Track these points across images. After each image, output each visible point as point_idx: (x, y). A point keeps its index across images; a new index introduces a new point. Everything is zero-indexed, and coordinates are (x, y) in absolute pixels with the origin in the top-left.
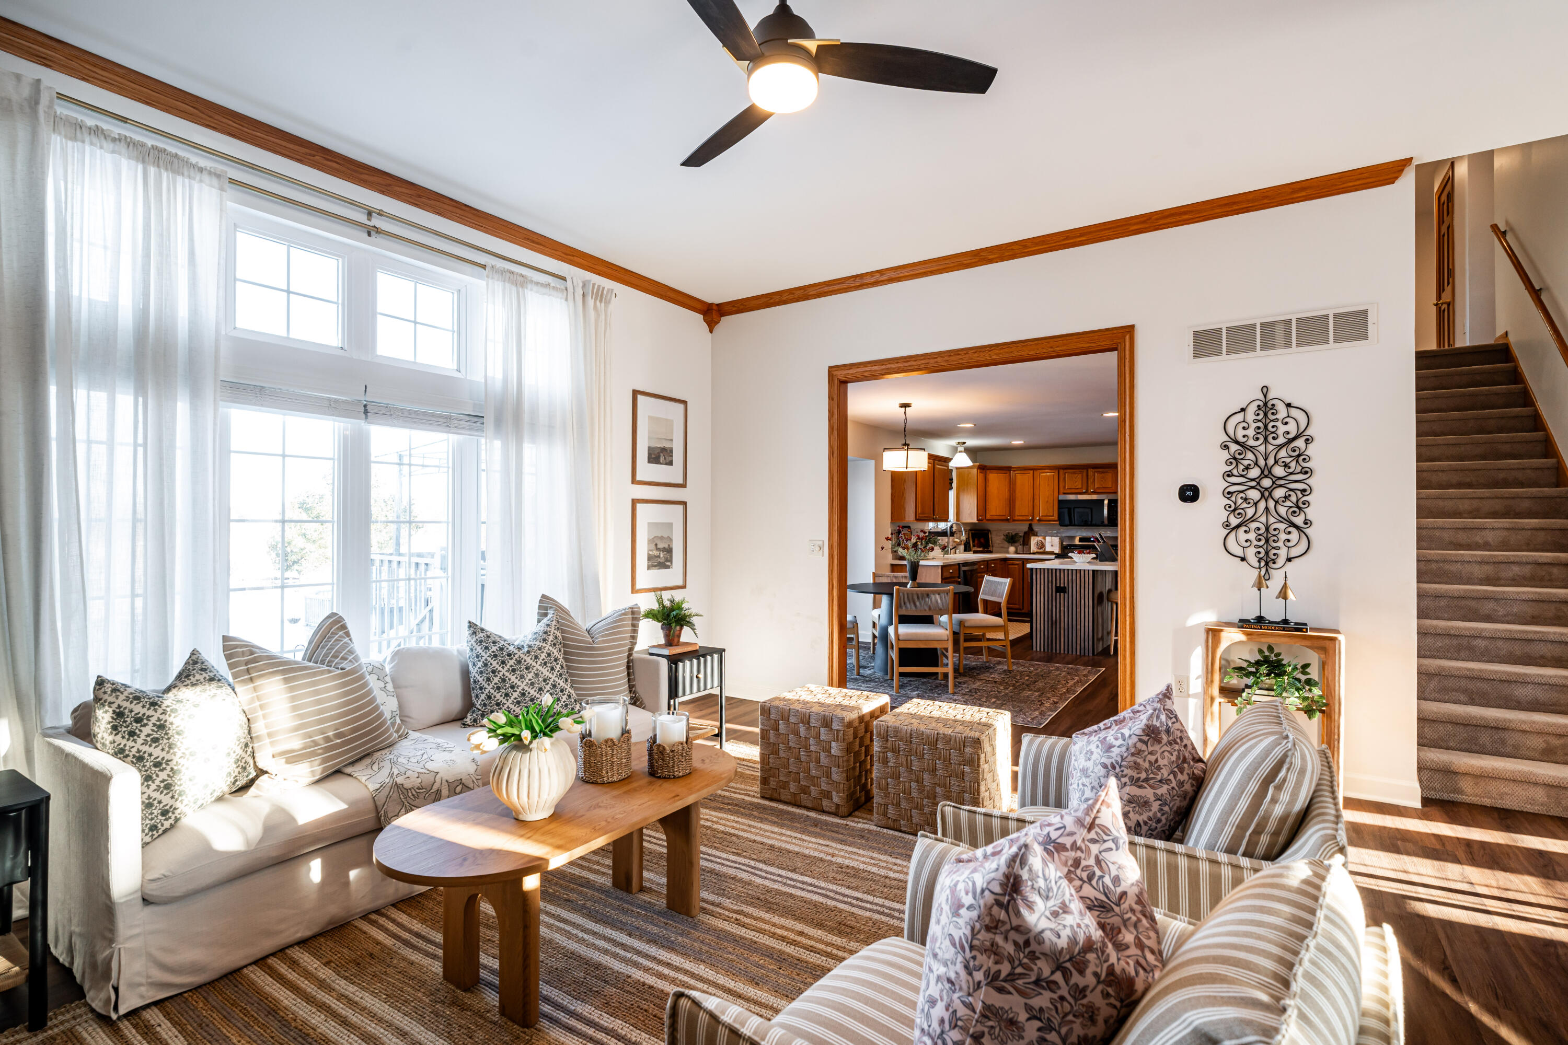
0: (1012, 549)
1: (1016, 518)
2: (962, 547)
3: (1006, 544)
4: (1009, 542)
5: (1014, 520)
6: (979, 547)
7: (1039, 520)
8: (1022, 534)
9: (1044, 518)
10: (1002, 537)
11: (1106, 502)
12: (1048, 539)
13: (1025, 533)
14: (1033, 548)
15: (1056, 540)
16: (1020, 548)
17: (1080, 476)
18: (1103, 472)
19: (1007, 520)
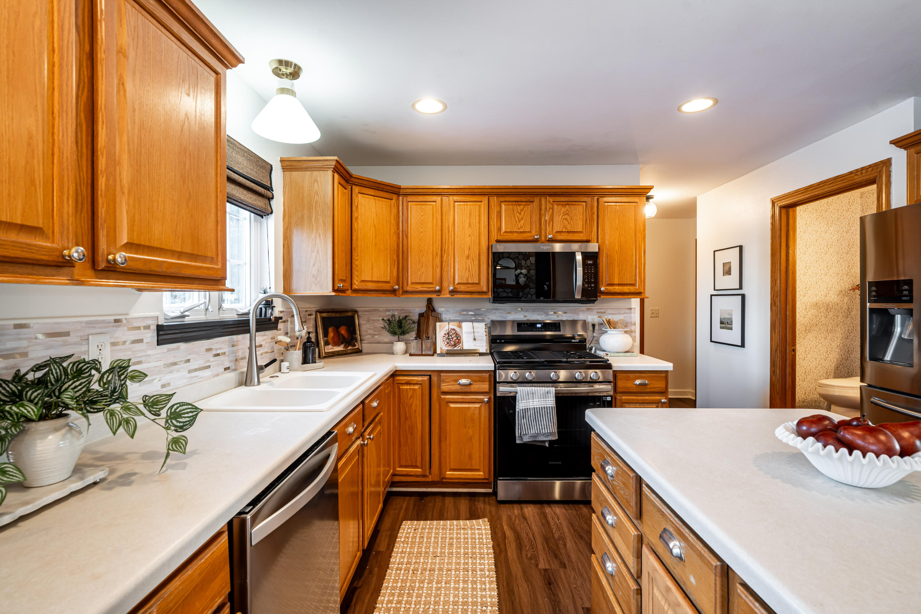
0: (400, 346)
1: (410, 288)
2: (297, 354)
3: (387, 337)
4: (394, 333)
5: (406, 292)
6: (336, 344)
7: (453, 292)
8: (416, 318)
9: (462, 288)
10: (381, 324)
11: (579, 257)
12: (466, 326)
13: (421, 315)
14: (441, 345)
15: (481, 329)
16: (414, 346)
17: (528, 208)
18: (568, 203)
19: (394, 292)
